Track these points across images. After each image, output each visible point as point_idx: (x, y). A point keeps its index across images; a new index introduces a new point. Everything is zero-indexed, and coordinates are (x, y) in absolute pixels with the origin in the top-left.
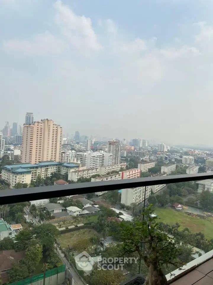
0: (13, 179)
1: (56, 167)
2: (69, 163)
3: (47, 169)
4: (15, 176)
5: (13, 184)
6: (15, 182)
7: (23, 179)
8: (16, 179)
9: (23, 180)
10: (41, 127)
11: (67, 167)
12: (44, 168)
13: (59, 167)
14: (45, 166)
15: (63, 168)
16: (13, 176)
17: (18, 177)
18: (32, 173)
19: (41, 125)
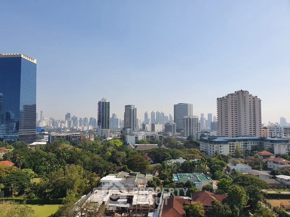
0: (210, 148)
1: (257, 142)
2: (274, 137)
3: (246, 143)
4: (212, 145)
5: (211, 154)
6: (213, 152)
7: (221, 149)
8: (213, 149)
9: (221, 151)
10: (236, 99)
11: (272, 141)
12: (243, 142)
13: (261, 143)
14: (244, 140)
15: (266, 143)
16: (210, 145)
17: (215, 146)
18: (230, 144)
19: (235, 97)
